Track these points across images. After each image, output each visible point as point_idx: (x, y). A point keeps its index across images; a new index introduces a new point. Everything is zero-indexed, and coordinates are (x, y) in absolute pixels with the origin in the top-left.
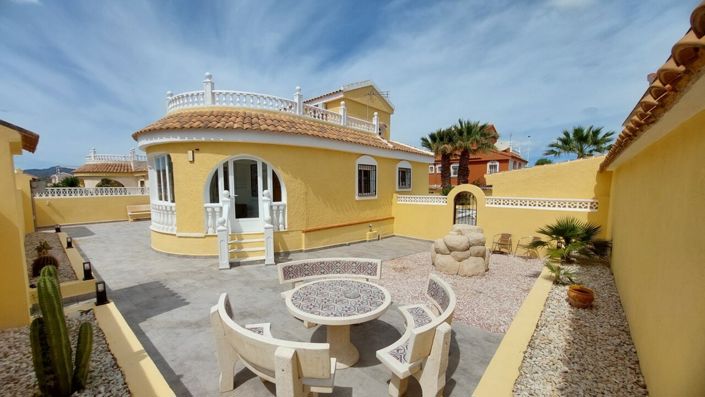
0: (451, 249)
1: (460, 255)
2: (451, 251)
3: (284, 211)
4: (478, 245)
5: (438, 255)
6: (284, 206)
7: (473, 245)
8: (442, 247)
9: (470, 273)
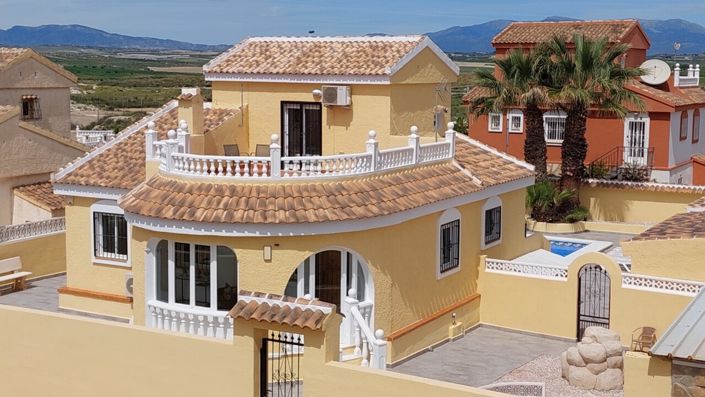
0: (587, 361)
1: (597, 367)
2: (587, 363)
3: (370, 312)
4: (615, 355)
5: (572, 367)
6: (371, 307)
7: (611, 356)
8: (577, 358)
9: (608, 387)
